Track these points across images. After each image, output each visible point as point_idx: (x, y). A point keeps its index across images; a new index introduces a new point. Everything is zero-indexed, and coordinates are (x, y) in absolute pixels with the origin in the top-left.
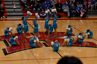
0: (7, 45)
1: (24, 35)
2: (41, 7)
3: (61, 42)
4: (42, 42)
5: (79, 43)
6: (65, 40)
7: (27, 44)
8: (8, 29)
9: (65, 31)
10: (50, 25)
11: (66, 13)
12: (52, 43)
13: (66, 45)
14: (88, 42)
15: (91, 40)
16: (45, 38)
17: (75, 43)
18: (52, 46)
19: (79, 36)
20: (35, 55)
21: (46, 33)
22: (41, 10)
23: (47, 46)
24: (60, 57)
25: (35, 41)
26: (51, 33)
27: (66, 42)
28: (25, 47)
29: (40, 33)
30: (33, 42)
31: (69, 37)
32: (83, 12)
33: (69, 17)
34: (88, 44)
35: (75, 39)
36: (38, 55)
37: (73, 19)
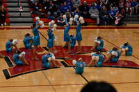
0: (10, 64)
1: (34, 50)
2: (58, 11)
3: (87, 60)
4: (59, 60)
5: (112, 62)
6: (93, 58)
7: (38, 64)
8: (12, 41)
9: (93, 45)
10: (71, 36)
11: (95, 19)
12: (74, 62)
13: (95, 65)
14: (125, 61)
15: (129, 59)
16: (63, 54)
17: (107, 62)
18: (74, 67)
19: (113, 53)
20: (49, 79)
21: (66, 47)
22: (59, 14)
23: (66, 66)
24: (85, 82)
25: (49, 59)
26: (72, 48)
27: (95, 61)
28: (35, 68)
29: (57, 47)
30: (47, 61)
31: (98, 53)
32: (118, 17)
33: (98, 25)
34: (126, 64)
35: (108, 57)
36: (53, 79)
37: (104, 28)
